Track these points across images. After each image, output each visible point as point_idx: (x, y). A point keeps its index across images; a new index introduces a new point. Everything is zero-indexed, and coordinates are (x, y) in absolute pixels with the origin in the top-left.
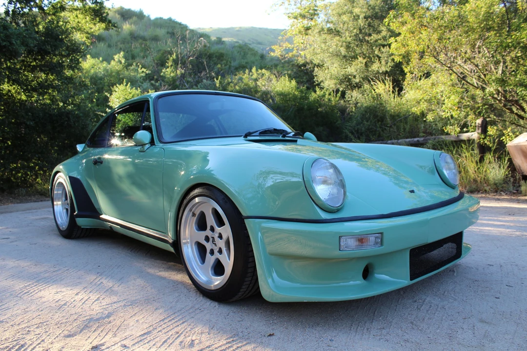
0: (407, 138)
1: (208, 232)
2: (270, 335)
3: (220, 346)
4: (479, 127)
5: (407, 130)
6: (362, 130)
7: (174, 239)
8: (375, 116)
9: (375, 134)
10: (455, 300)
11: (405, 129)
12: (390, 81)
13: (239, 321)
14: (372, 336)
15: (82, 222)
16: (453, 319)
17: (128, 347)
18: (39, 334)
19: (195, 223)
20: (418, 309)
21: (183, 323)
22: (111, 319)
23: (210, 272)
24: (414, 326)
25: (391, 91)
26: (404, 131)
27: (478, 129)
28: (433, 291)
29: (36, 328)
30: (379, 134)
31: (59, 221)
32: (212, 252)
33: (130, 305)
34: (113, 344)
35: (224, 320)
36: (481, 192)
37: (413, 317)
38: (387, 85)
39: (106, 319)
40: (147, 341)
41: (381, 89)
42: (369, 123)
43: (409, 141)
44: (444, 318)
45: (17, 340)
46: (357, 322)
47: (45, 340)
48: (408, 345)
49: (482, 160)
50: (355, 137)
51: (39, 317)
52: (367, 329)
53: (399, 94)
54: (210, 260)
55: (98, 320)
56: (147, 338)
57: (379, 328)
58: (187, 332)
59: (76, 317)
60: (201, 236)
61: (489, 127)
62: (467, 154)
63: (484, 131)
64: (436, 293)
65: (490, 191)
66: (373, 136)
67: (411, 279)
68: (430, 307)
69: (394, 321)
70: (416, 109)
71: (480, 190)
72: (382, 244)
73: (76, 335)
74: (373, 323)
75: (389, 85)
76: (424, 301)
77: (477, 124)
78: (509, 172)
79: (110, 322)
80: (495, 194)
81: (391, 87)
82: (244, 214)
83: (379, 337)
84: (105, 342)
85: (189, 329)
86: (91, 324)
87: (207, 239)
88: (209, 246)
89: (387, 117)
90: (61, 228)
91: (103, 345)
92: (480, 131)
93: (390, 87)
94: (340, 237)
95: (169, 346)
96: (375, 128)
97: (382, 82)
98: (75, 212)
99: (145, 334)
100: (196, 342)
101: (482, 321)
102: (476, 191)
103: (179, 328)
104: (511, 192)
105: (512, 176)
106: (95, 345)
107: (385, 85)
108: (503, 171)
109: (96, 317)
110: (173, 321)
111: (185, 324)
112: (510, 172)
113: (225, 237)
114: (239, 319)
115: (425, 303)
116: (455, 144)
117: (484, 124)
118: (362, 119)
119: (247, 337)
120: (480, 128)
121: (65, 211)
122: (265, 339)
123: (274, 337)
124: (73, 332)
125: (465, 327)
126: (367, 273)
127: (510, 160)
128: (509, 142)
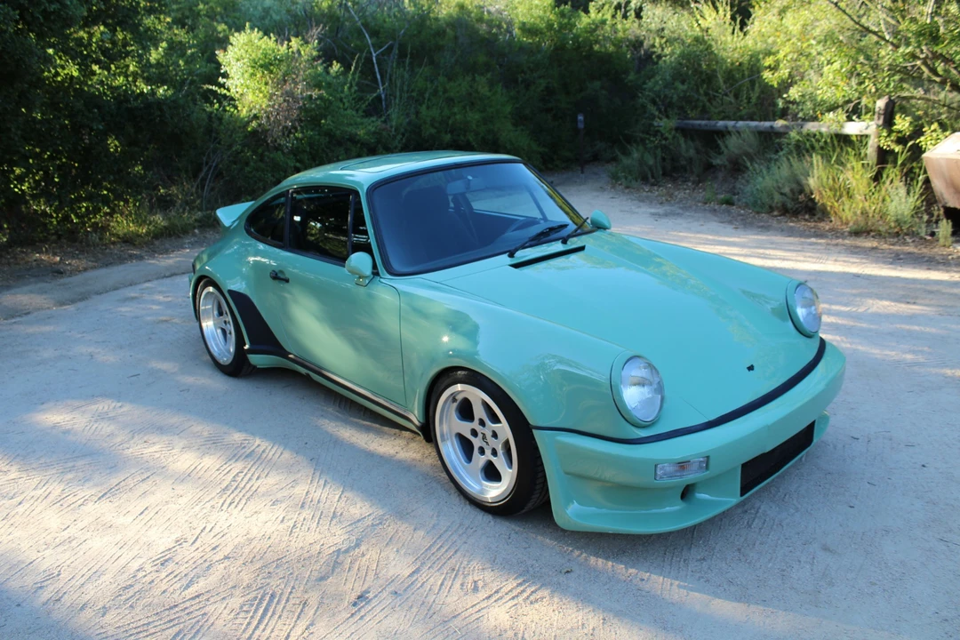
0: (752, 120)
1: (475, 425)
2: (568, 572)
3: (511, 591)
4: (879, 114)
5: (754, 100)
6: (672, 98)
7: (421, 421)
8: (698, 71)
9: (696, 107)
10: (797, 510)
11: (749, 99)
12: (727, 4)
13: (525, 548)
14: (690, 573)
15: (257, 360)
16: (791, 545)
17: (400, 595)
18: (284, 577)
19: (456, 411)
20: (749, 526)
21: (456, 552)
22: (363, 548)
23: (480, 476)
24: (742, 558)
25: (728, 23)
26: (749, 102)
27: (879, 119)
28: (771, 492)
29: (276, 567)
30: (704, 106)
31: (214, 349)
32: (482, 451)
33: (378, 524)
34: (380, 590)
35: (506, 546)
36: (872, 234)
37: (742, 539)
38: (721, 10)
39: (357, 550)
40: (419, 585)
41: (709, 19)
42: (685, 87)
43: (756, 127)
44: (779, 542)
45: (262, 588)
46: (672, 548)
47: (296, 587)
48: (733, 589)
49: (877, 178)
50: (660, 112)
51: (270, 549)
52: (685, 560)
53: (741, 29)
54: (480, 460)
55: (347, 551)
56: (417, 579)
57: (699, 558)
58: (464, 568)
59: (318, 547)
60: (465, 428)
61: (897, 117)
62: (854, 163)
63: (888, 122)
64: (774, 496)
65: (887, 235)
66: (692, 110)
67: (742, 495)
68: (764, 523)
69: (718, 547)
70: (771, 76)
71: (871, 231)
72: (707, 468)
73: (329, 577)
74: (692, 551)
75: (725, 11)
76: (757, 512)
77: (877, 110)
78: (922, 202)
79: (363, 555)
80: (896, 240)
81: (728, 16)
82: (531, 422)
83: (698, 575)
84: (369, 588)
85: (466, 563)
86: (341, 557)
87: (474, 433)
88: (477, 442)
89: (719, 76)
90: (221, 362)
91: (367, 592)
92: (881, 122)
93: (725, 16)
94: (656, 466)
95: (449, 591)
96: (696, 96)
97: (711, 6)
98: (245, 345)
99: (414, 572)
100: (480, 584)
101: (826, 549)
102: (864, 232)
103: (453, 561)
104: (921, 238)
105: (926, 210)
106: (359, 594)
107: (717, 12)
108: (911, 200)
109: (344, 547)
110: (443, 550)
111: (459, 554)
112: (924, 203)
113: (502, 438)
114: (525, 545)
115: (758, 515)
116: (836, 143)
117: (890, 109)
118: (674, 78)
119: (539, 574)
120: (882, 117)
121: (219, 331)
122: (562, 578)
123: (572, 574)
124: (323, 573)
125: (803, 559)
126: (687, 493)
127: (927, 181)
128: (931, 147)
